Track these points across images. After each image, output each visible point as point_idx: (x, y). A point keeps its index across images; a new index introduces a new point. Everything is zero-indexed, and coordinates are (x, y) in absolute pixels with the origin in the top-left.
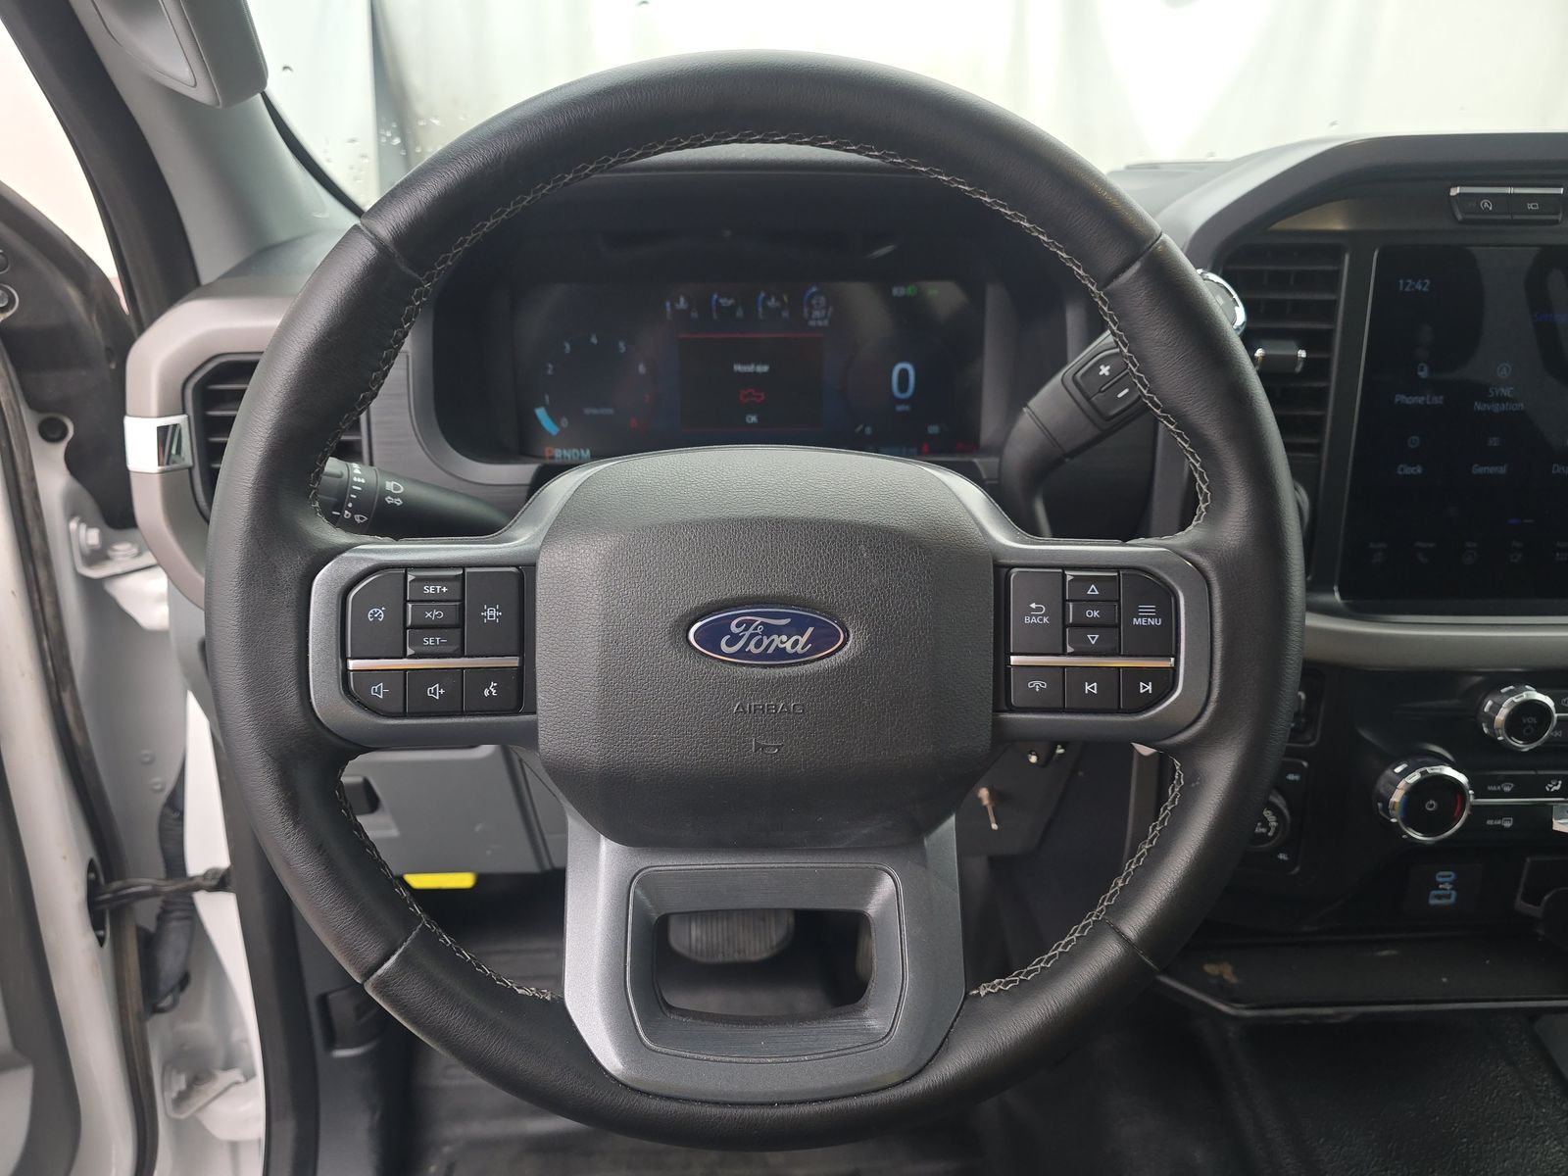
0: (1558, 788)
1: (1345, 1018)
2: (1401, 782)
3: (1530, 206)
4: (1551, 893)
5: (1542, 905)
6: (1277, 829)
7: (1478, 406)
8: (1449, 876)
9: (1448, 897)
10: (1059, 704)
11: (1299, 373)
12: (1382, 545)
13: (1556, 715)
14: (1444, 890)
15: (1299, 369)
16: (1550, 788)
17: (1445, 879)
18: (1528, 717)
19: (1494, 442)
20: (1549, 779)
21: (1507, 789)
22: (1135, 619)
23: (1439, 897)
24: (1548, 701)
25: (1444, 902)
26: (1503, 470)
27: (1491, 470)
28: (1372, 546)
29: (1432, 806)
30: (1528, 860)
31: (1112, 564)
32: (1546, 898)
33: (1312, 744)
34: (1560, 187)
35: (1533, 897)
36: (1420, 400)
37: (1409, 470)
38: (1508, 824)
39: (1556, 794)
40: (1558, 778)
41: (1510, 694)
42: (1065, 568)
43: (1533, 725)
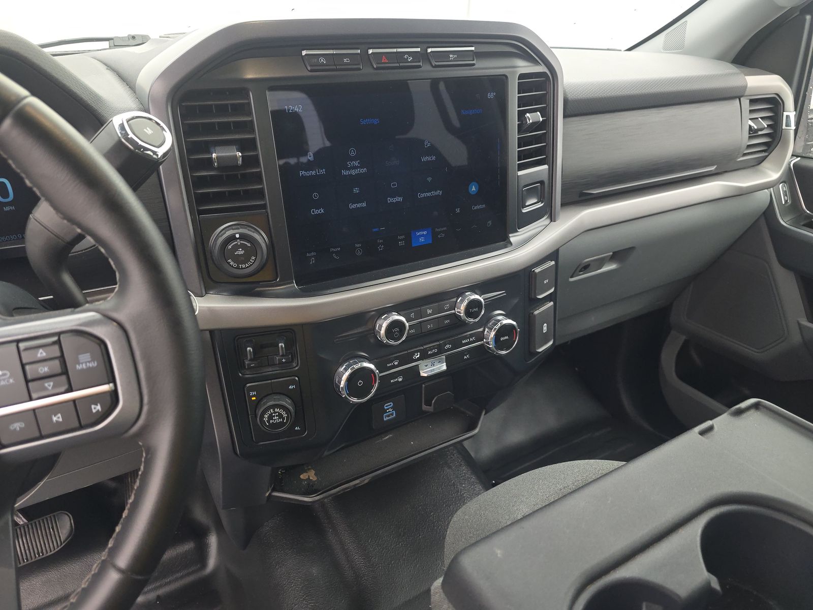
0: (418, 356)
1: (366, 481)
2: (344, 375)
3: (345, 60)
4: (435, 399)
5: (432, 405)
6: (287, 417)
7: (345, 173)
8: (391, 404)
9: (392, 414)
10: (37, 434)
11: (241, 165)
12: (313, 254)
13: (407, 325)
14: (390, 412)
15: (240, 162)
16: (415, 357)
17: (388, 406)
18: (395, 329)
19: (356, 190)
20: (413, 353)
21: (396, 363)
22: (77, 366)
23: (389, 416)
24: (403, 319)
25: (391, 417)
26: (364, 205)
27: (359, 205)
28: (308, 255)
29: (360, 383)
30: (423, 386)
31: (53, 331)
32: (433, 402)
33: (297, 368)
34: (358, 49)
35: (428, 403)
36: (313, 173)
37: (317, 212)
38: (400, 380)
39: (418, 359)
40: (417, 351)
41: (385, 319)
42: (18, 341)
43: (397, 331)
